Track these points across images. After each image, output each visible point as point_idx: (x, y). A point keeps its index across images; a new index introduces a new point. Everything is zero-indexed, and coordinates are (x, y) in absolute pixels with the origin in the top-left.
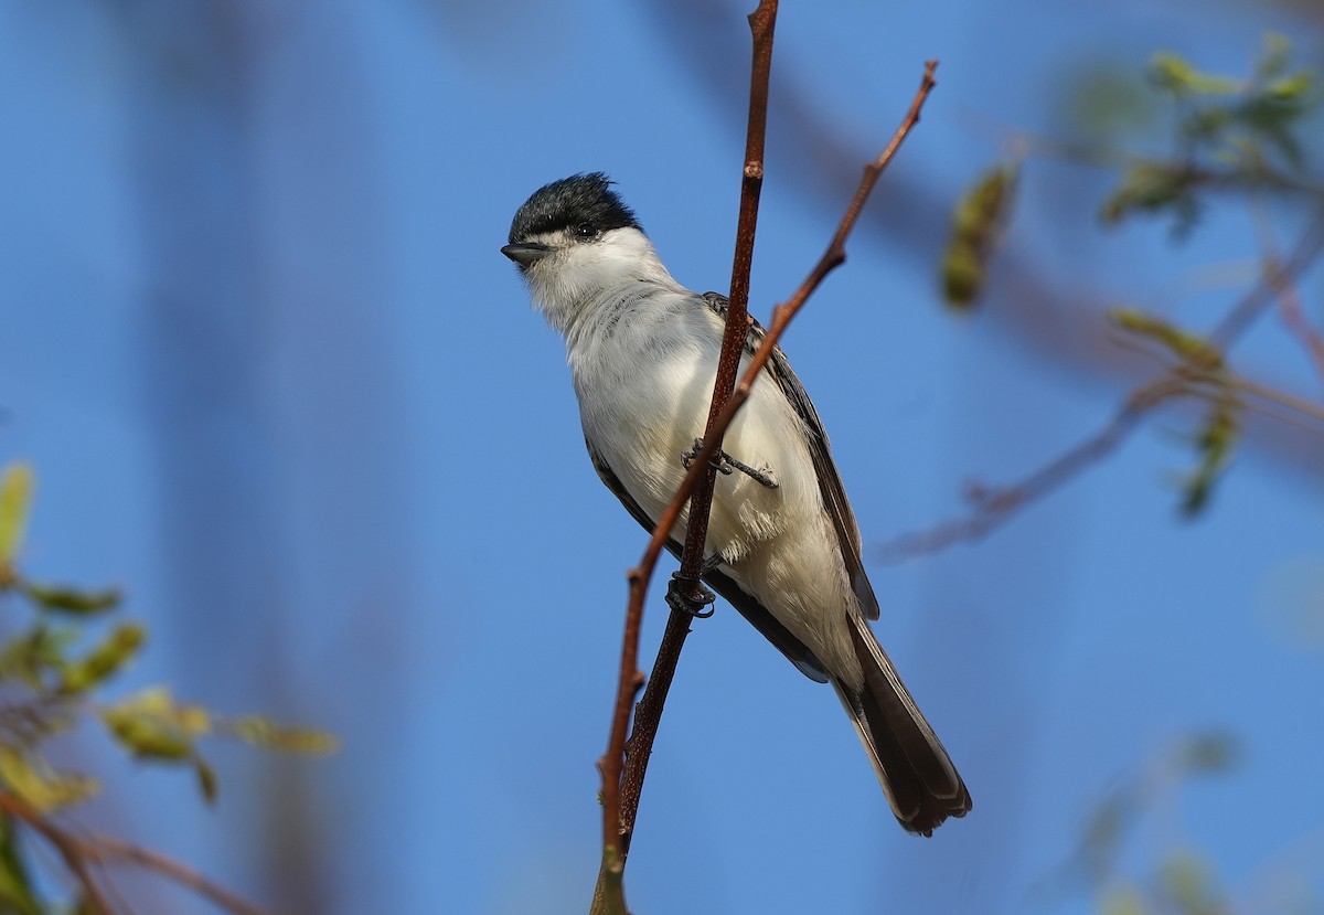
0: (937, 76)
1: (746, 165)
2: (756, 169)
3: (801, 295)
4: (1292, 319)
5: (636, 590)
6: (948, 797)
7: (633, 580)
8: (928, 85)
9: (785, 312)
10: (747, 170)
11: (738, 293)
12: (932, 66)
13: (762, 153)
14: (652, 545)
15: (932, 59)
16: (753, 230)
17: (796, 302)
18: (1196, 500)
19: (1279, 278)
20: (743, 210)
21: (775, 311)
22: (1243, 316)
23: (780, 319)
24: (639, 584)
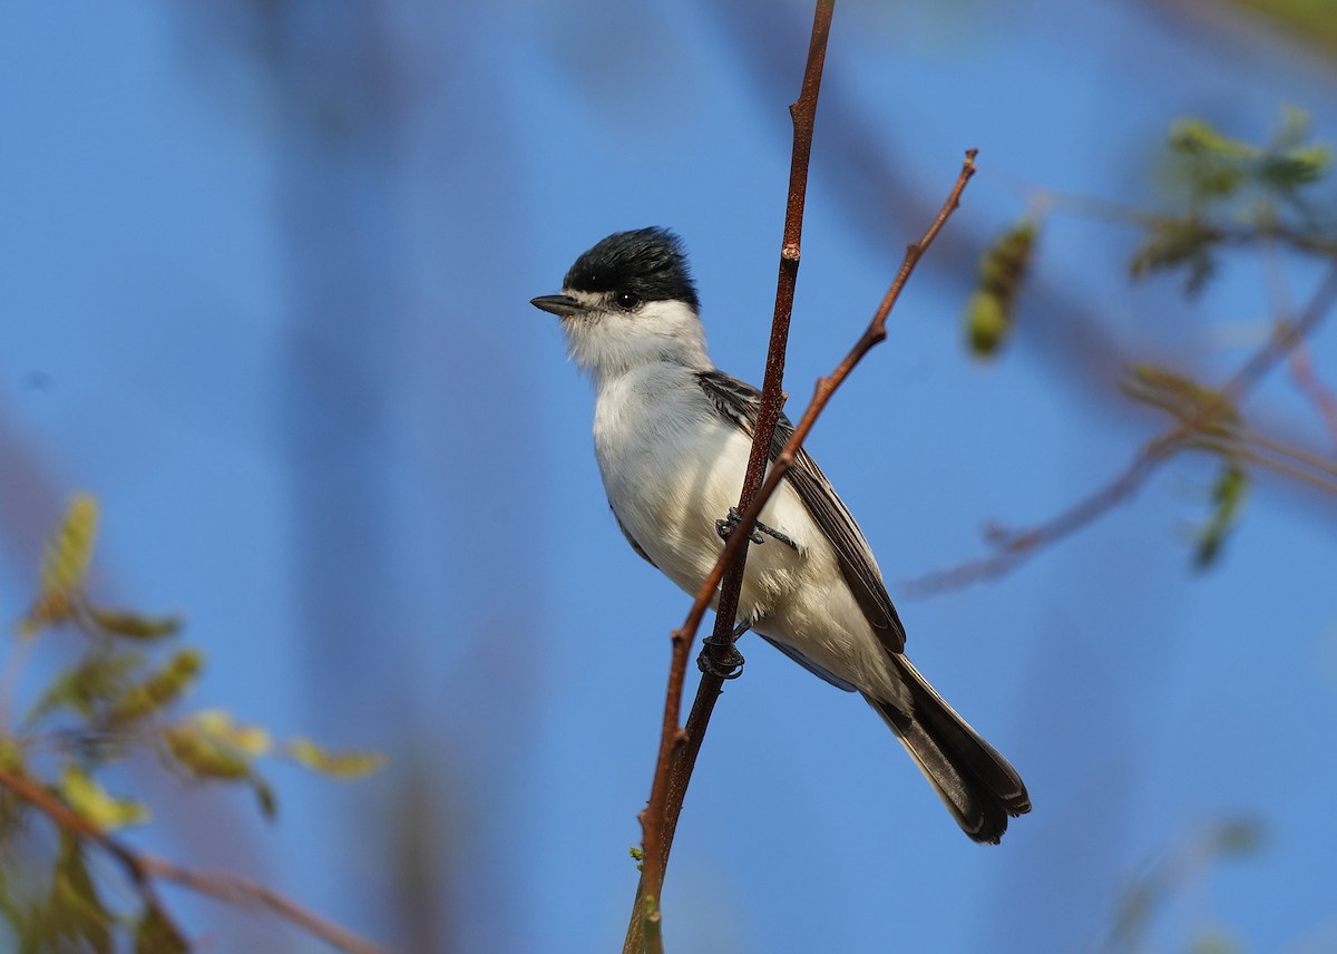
0: (976, 164)
1: (784, 247)
2: (793, 251)
3: (843, 369)
4: (1304, 379)
5: (679, 651)
6: (1012, 796)
7: (677, 641)
8: (969, 172)
9: (827, 386)
10: (785, 252)
11: (774, 369)
12: (973, 154)
13: (799, 237)
14: (694, 608)
15: (971, 147)
16: (790, 308)
17: (837, 377)
18: (1209, 552)
19: (1291, 334)
20: (781, 289)
21: (818, 385)
22: (1259, 366)
23: (822, 390)
24: (681, 643)
